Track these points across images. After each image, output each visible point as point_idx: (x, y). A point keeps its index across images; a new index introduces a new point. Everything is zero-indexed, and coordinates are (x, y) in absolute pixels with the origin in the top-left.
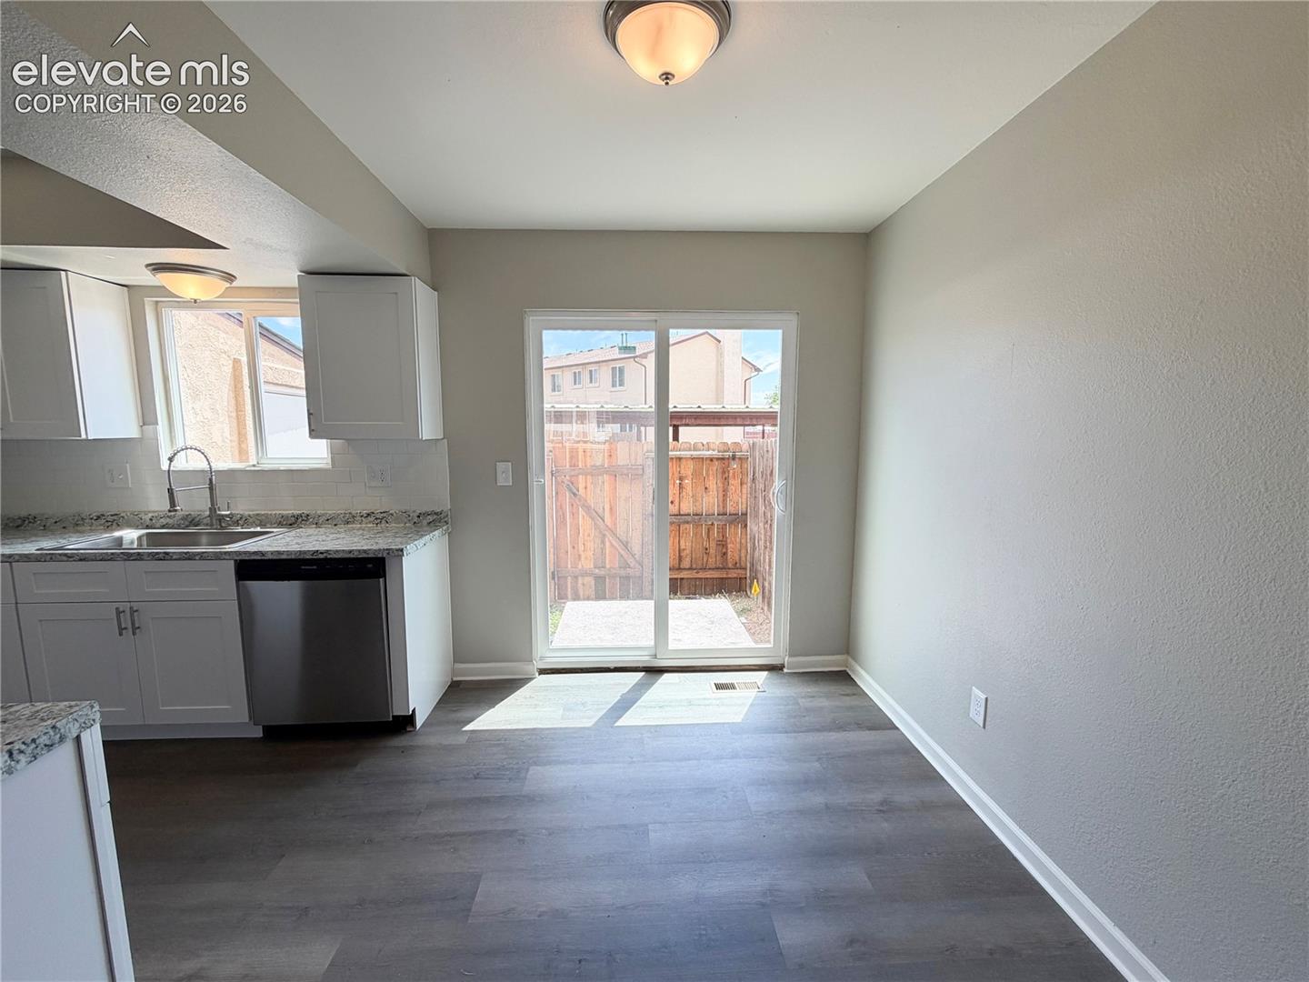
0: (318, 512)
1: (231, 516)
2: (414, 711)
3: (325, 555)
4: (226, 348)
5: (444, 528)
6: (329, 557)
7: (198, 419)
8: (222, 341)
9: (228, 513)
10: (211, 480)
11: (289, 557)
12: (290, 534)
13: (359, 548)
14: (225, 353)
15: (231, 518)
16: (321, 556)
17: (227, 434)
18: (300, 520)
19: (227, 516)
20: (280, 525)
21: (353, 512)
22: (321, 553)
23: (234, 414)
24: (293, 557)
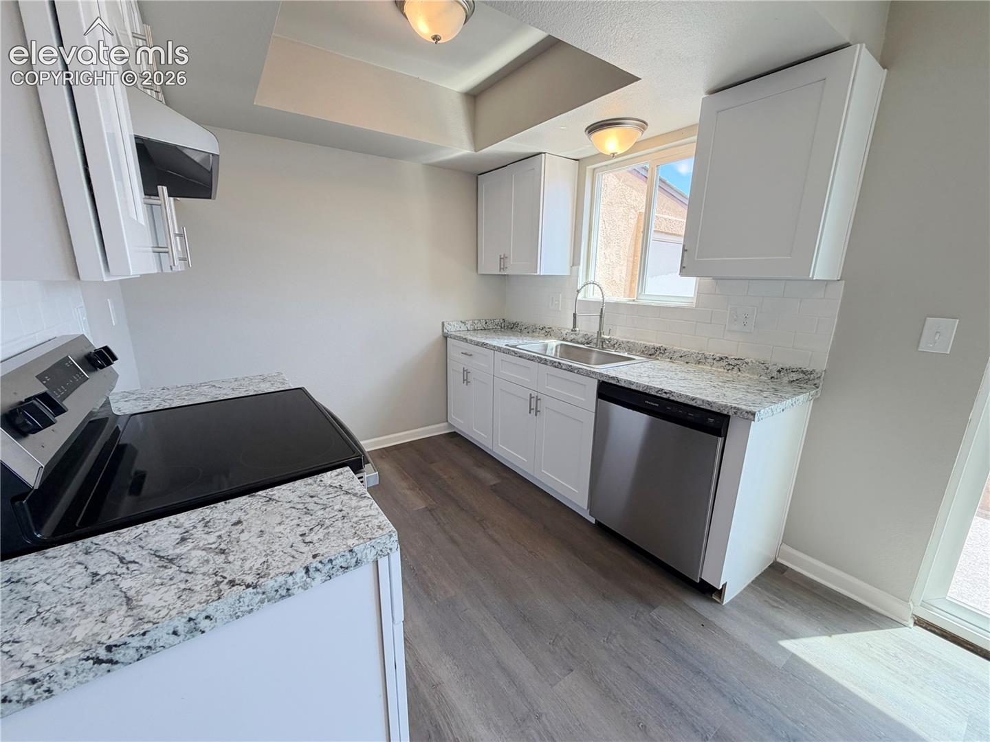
0: (675, 348)
1: (609, 340)
2: (724, 586)
3: (668, 395)
4: (635, 204)
5: (812, 393)
6: (672, 398)
7: (606, 262)
8: (633, 198)
9: (608, 337)
10: (602, 309)
11: (638, 389)
12: (646, 364)
13: (704, 398)
14: (634, 208)
15: (609, 342)
16: (665, 396)
17: (624, 275)
18: (658, 352)
19: (608, 340)
20: (642, 353)
21: (707, 354)
22: (665, 393)
23: (631, 259)
24: (641, 389)
